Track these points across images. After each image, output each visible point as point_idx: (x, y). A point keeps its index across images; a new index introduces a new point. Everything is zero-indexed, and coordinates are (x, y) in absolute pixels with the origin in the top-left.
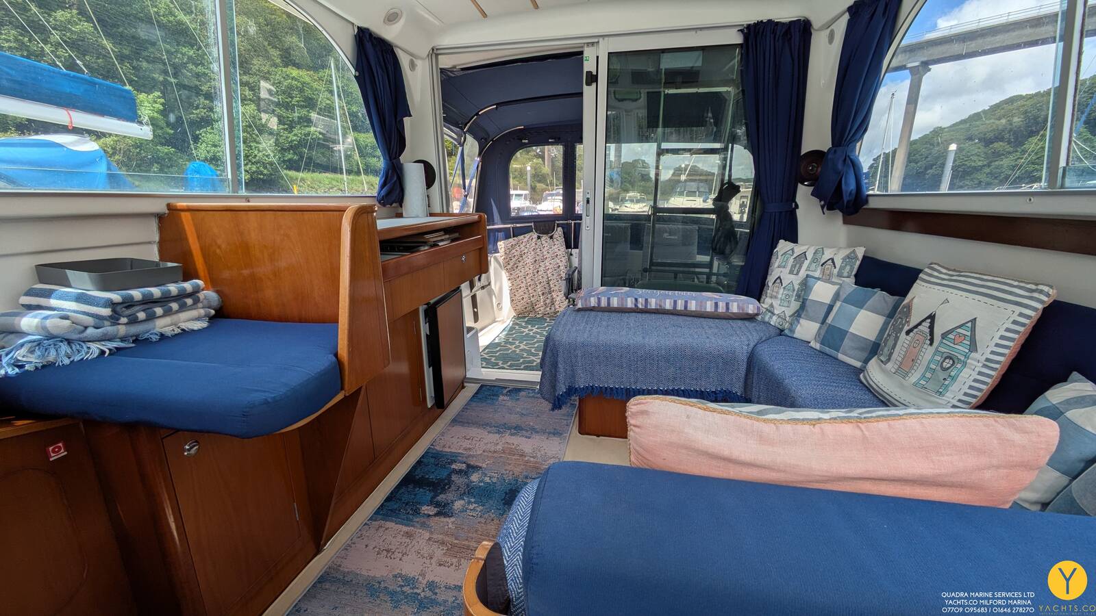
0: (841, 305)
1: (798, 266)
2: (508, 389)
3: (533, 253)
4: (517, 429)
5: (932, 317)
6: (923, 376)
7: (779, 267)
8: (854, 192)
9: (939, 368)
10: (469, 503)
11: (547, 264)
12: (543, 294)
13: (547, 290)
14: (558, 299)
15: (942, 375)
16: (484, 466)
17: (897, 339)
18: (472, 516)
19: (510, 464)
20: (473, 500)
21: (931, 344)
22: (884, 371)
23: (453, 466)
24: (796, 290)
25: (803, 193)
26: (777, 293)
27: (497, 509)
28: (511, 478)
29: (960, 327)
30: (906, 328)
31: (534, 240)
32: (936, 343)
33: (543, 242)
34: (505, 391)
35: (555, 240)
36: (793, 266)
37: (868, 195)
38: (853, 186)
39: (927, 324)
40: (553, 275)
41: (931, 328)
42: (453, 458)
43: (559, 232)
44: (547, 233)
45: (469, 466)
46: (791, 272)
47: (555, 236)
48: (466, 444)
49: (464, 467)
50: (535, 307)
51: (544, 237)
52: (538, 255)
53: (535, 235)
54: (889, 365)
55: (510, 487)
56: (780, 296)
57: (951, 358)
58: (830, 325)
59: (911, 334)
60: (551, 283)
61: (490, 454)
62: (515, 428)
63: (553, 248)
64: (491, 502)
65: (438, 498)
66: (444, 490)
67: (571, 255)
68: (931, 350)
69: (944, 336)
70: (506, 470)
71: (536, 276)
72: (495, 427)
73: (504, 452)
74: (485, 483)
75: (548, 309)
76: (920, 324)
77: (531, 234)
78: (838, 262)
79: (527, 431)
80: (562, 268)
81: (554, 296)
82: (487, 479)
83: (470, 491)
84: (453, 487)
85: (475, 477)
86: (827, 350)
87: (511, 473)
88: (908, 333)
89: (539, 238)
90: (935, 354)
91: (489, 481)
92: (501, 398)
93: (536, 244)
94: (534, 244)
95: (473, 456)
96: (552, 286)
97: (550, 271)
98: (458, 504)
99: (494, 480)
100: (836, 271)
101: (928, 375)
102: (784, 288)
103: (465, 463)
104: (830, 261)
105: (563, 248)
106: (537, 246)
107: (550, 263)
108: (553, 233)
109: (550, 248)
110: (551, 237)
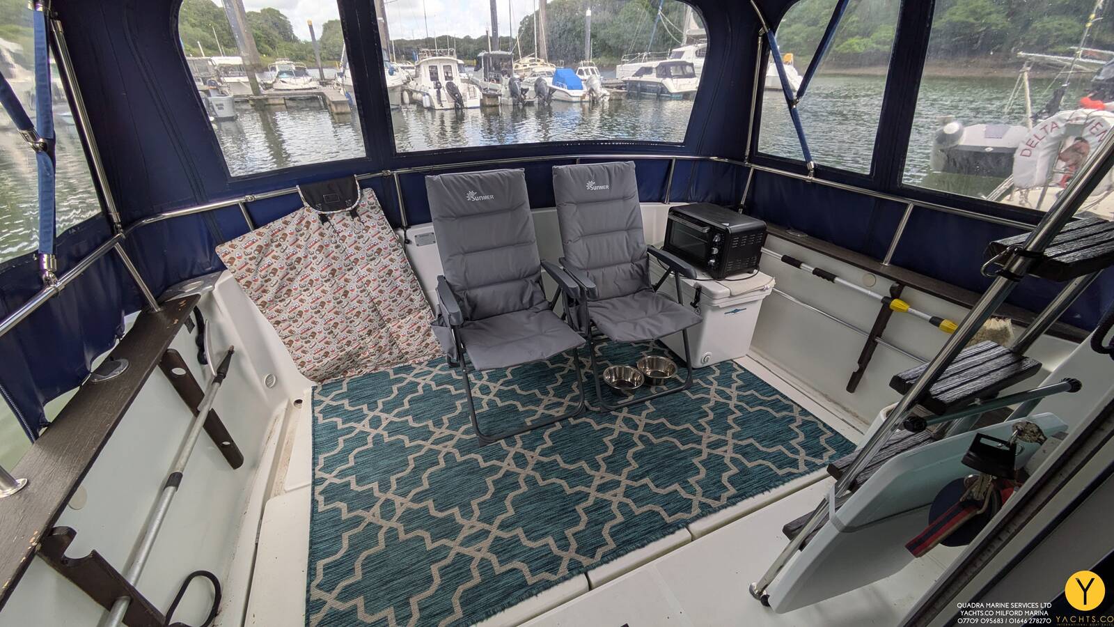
12: (370, 333)
13: (375, 324)
14: (403, 331)
40: (381, 292)
43: (368, 198)
51: (337, 217)
53: (313, 215)
60: (380, 308)
63: (366, 235)
71: (345, 303)
75: (386, 355)
81: (394, 329)
89: (324, 219)
93: (322, 235)
94: (316, 236)
97: (373, 285)
105: (388, 233)
107: (369, 270)
108: (356, 204)
109: (359, 238)
110: (354, 214)
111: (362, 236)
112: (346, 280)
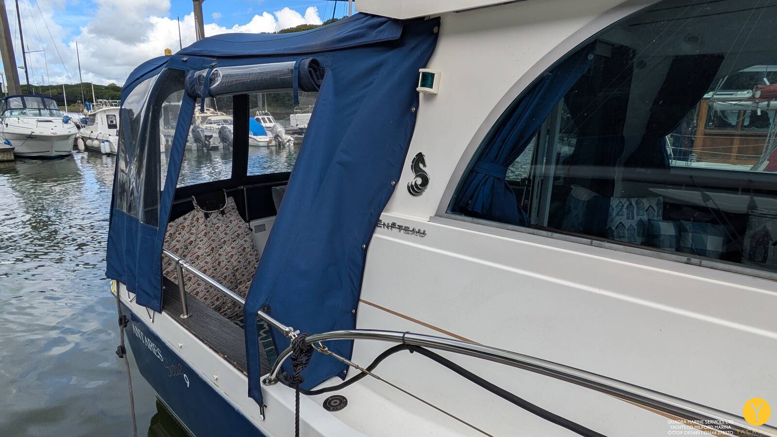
3: (205, 239)
11: (229, 249)
31: (201, 221)
35: (228, 215)
43: (230, 202)
44: (216, 208)
47: (227, 210)
51: (214, 215)
53: (200, 214)
63: (231, 226)
67: (251, 229)
77: (193, 212)
80: (248, 250)
89: (207, 216)
93: (206, 226)
94: (203, 227)
96: (238, 277)
97: (235, 257)
110: (223, 213)
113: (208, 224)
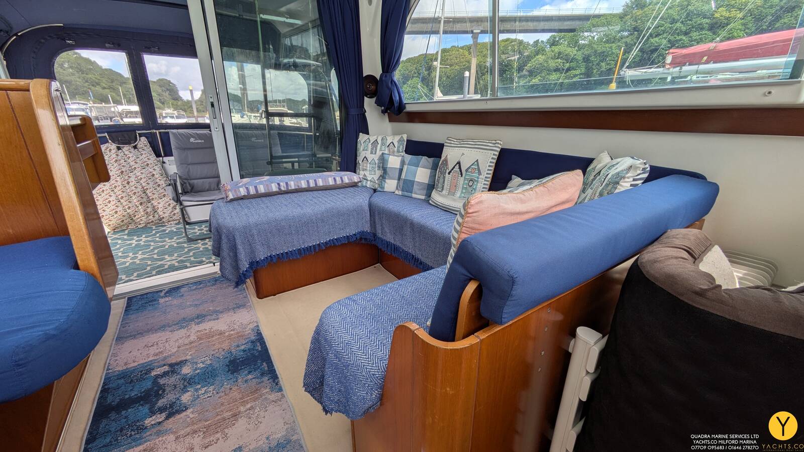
0: (407, 167)
1: (374, 148)
2: (164, 292)
3: (116, 165)
4: (200, 318)
5: (459, 163)
6: (462, 192)
7: (363, 150)
8: (398, 101)
9: (468, 186)
10: (197, 390)
11: (138, 174)
12: (141, 204)
13: (145, 200)
14: (160, 206)
15: (470, 189)
16: (188, 357)
17: (444, 178)
18: (208, 397)
19: (214, 345)
20: (199, 386)
21: (462, 176)
22: (443, 196)
23: (153, 373)
24: (377, 163)
25: (369, 104)
26: (366, 167)
27: (228, 380)
28: (223, 353)
29: (472, 165)
30: (448, 171)
31: (113, 151)
32: (464, 175)
33: (126, 153)
34: (162, 294)
35: (140, 150)
36: (372, 149)
37: (405, 103)
38: (398, 98)
39: (457, 167)
40: (148, 184)
41: (460, 168)
42: (147, 369)
43: (143, 142)
44: (129, 143)
45: (171, 365)
46: (372, 153)
47: (139, 146)
48: (153, 350)
49: (166, 368)
50: (134, 219)
51: (126, 148)
52: (123, 166)
53: (113, 146)
54: (444, 192)
55: (228, 360)
56: (368, 169)
57: (472, 180)
58: (404, 180)
59: (451, 174)
60: (148, 192)
61: (187, 347)
62: (198, 318)
63: (141, 157)
64: (219, 378)
65: (158, 404)
66: (158, 396)
67: (164, 162)
68: (462, 179)
69: (467, 171)
70: (214, 350)
71: (127, 187)
72: (175, 325)
73: (201, 339)
74: (201, 369)
75: (151, 217)
76: (454, 167)
77: (107, 144)
78: (396, 144)
79: (211, 315)
80: (157, 176)
81: (155, 204)
82: (201, 365)
83: (189, 382)
84: (168, 389)
85: (186, 370)
86: (406, 194)
87: (221, 350)
88: (449, 173)
89: (119, 148)
90: (464, 180)
91: (204, 366)
92: (162, 301)
93: (117, 155)
94: (114, 156)
95: (170, 356)
96: (150, 195)
97: (143, 180)
98: (186, 398)
99: (209, 362)
100: (396, 149)
101: (464, 191)
102: (370, 163)
103: (165, 365)
104: (392, 144)
105: (153, 157)
106: (119, 158)
107: (141, 173)
108: (136, 143)
109: (137, 158)
110: (135, 147)
111: (139, 158)
112: (129, 177)
113: (119, 154)
